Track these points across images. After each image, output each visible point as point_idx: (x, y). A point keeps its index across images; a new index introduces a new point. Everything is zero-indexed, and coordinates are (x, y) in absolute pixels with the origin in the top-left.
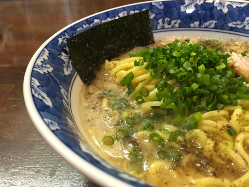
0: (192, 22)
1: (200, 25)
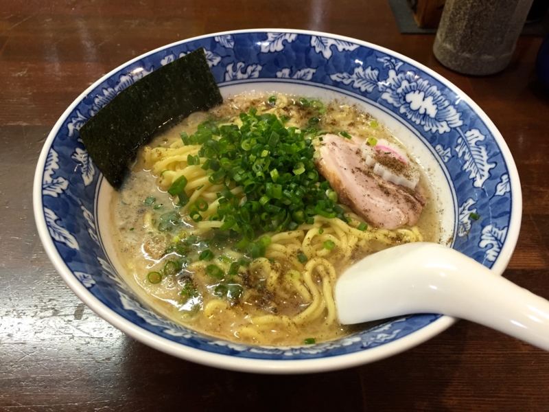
0: (279, 69)
1: (291, 75)
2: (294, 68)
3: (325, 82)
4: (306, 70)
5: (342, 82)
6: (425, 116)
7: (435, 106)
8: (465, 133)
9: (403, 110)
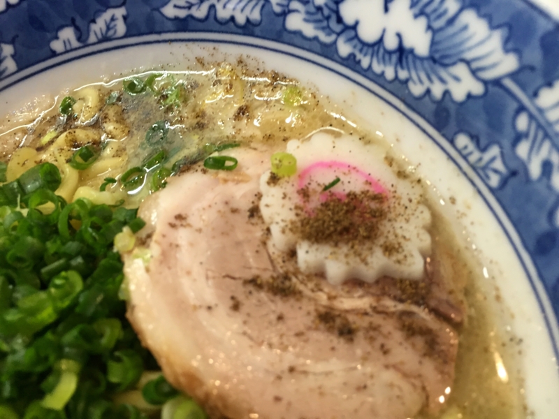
1: (82, 36)
2: (79, 22)
3: (158, 29)
4: (107, 15)
5: (191, 17)
6: (403, 54)
7: (422, 22)
8: (536, 94)
9: (344, 49)
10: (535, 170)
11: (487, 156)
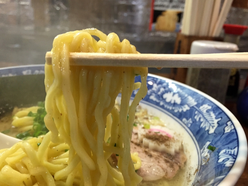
6: (175, 104)
7: (180, 98)
8: (199, 107)
9: (162, 103)
10: (198, 120)
11: (188, 121)
